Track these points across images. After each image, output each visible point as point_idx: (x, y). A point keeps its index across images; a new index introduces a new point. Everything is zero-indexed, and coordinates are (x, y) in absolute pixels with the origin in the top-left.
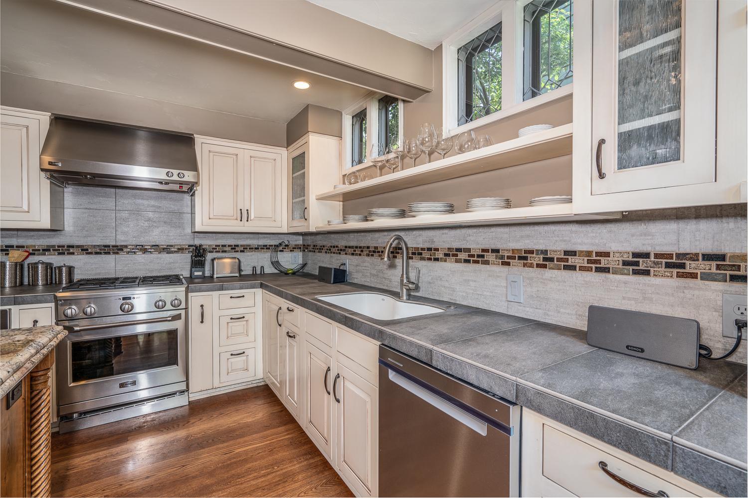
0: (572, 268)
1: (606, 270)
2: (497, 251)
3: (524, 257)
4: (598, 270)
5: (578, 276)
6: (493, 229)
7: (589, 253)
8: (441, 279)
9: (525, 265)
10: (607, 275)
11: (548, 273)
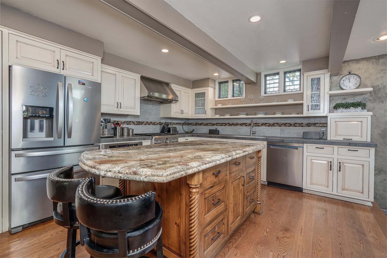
0: (296, 126)
1: (303, 126)
2: (278, 123)
3: (285, 125)
4: (301, 126)
5: (297, 128)
6: (277, 119)
7: (299, 123)
8: (260, 131)
9: (285, 126)
10: (303, 127)
11: (291, 128)
